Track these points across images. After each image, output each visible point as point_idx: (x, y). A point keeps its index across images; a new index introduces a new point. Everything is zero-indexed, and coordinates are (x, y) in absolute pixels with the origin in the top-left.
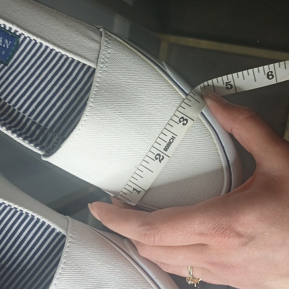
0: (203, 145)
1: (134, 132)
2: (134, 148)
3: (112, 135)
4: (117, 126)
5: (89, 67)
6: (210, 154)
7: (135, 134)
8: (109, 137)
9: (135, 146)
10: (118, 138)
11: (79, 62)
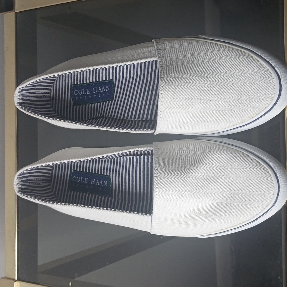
0: (246, 61)
1: (197, 79)
2: (203, 88)
3: (184, 87)
4: (184, 81)
6: (253, 64)
7: (198, 80)
8: (183, 89)
9: (202, 87)
10: (189, 88)
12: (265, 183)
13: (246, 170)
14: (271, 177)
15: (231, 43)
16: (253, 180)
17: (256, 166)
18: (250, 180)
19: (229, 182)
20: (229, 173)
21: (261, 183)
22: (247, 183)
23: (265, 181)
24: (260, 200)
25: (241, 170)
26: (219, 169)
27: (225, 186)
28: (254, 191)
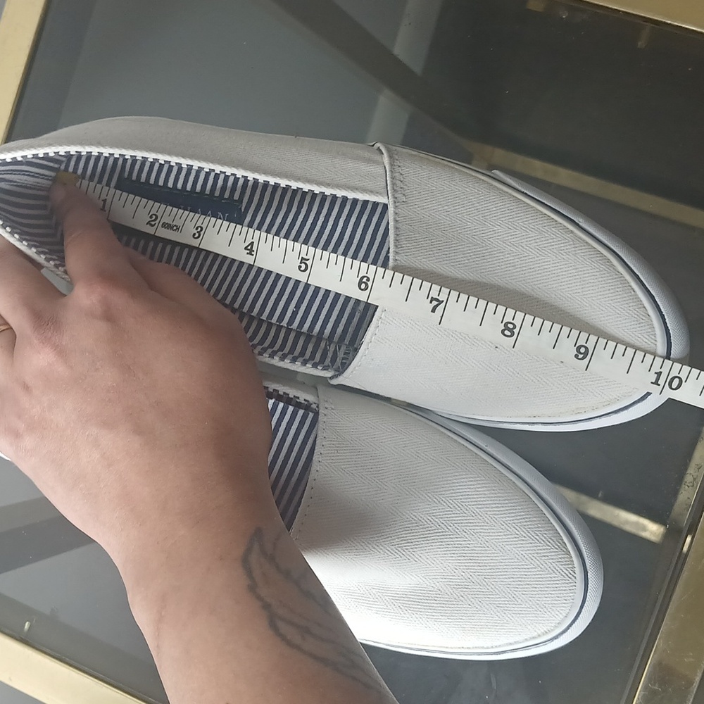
5: (376, 205)
11: (355, 201)
12: (557, 586)
13: (523, 540)
14: (575, 577)
15: (575, 220)
16: (532, 568)
17: (549, 540)
18: (526, 567)
19: (474, 552)
20: (481, 531)
21: (549, 583)
22: (515, 570)
23: (558, 582)
24: (531, 618)
25: (512, 536)
26: (461, 515)
27: (461, 556)
28: (524, 593)
